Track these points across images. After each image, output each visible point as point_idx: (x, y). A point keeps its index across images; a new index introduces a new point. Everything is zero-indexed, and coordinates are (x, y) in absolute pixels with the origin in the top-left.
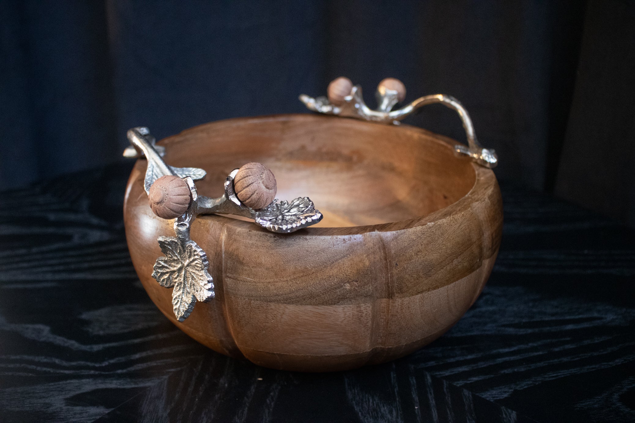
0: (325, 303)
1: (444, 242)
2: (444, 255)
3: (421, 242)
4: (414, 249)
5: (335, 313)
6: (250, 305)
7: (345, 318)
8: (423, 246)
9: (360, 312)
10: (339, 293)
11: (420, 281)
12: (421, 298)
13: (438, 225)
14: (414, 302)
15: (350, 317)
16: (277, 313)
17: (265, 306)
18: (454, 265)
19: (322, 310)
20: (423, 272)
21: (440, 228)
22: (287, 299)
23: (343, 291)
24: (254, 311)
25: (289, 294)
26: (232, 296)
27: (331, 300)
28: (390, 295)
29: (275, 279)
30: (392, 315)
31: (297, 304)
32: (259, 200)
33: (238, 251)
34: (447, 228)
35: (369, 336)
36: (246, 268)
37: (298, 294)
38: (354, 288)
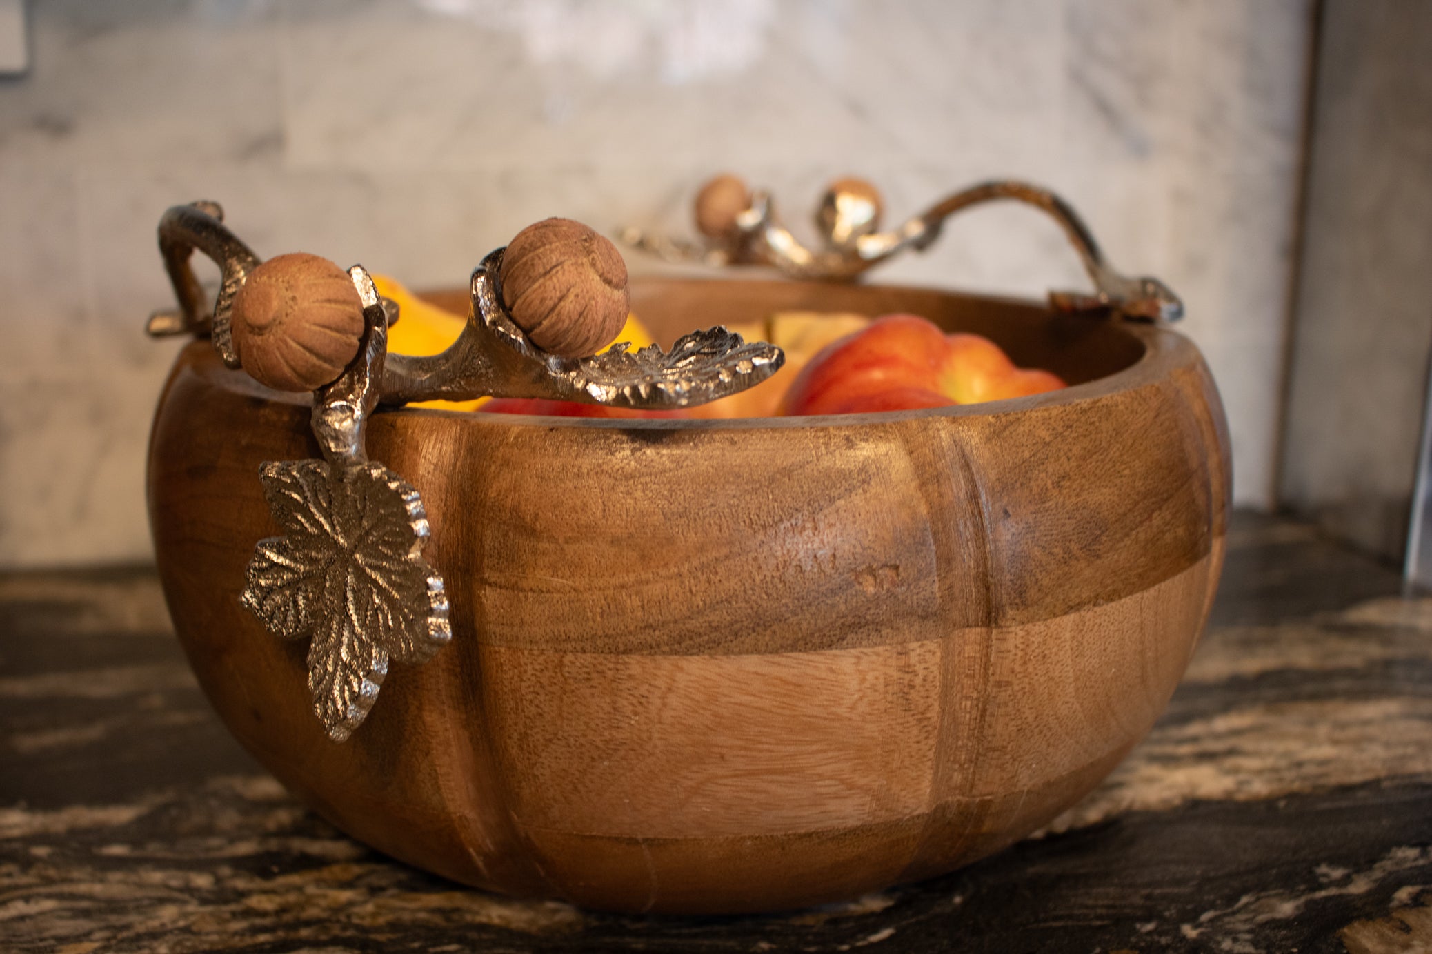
0: (800, 643)
1: (1125, 457)
2: (1129, 496)
3: (1066, 448)
4: (1050, 470)
5: (832, 676)
6: (561, 671)
7: (861, 694)
8: (1073, 463)
9: (908, 672)
10: (842, 607)
11: (1072, 570)
12: (1076, 627)
13: (1103, 406)
14: (1060, 638)
15: (876, 691)
16: (649, 691)
17: (610, 669)
18: (1155, 530)
19: (791, 667)
20: (1079, 542)
21: (1110, 414)
22: (681, 636)
23: (855, 600)
24: (573, 691)
25: (686, 621)
26: (500, 646)
27: (820, 630)
28: (991, 616)
29: (642, 573)
30: (999, 684)
31: (713, 651)
32: (582, 319)
33: (519, 496)
34: (1126, 417)
35: (931, 754)
36: (547, 545)
37: (714, 618)
38: (888, 590)
